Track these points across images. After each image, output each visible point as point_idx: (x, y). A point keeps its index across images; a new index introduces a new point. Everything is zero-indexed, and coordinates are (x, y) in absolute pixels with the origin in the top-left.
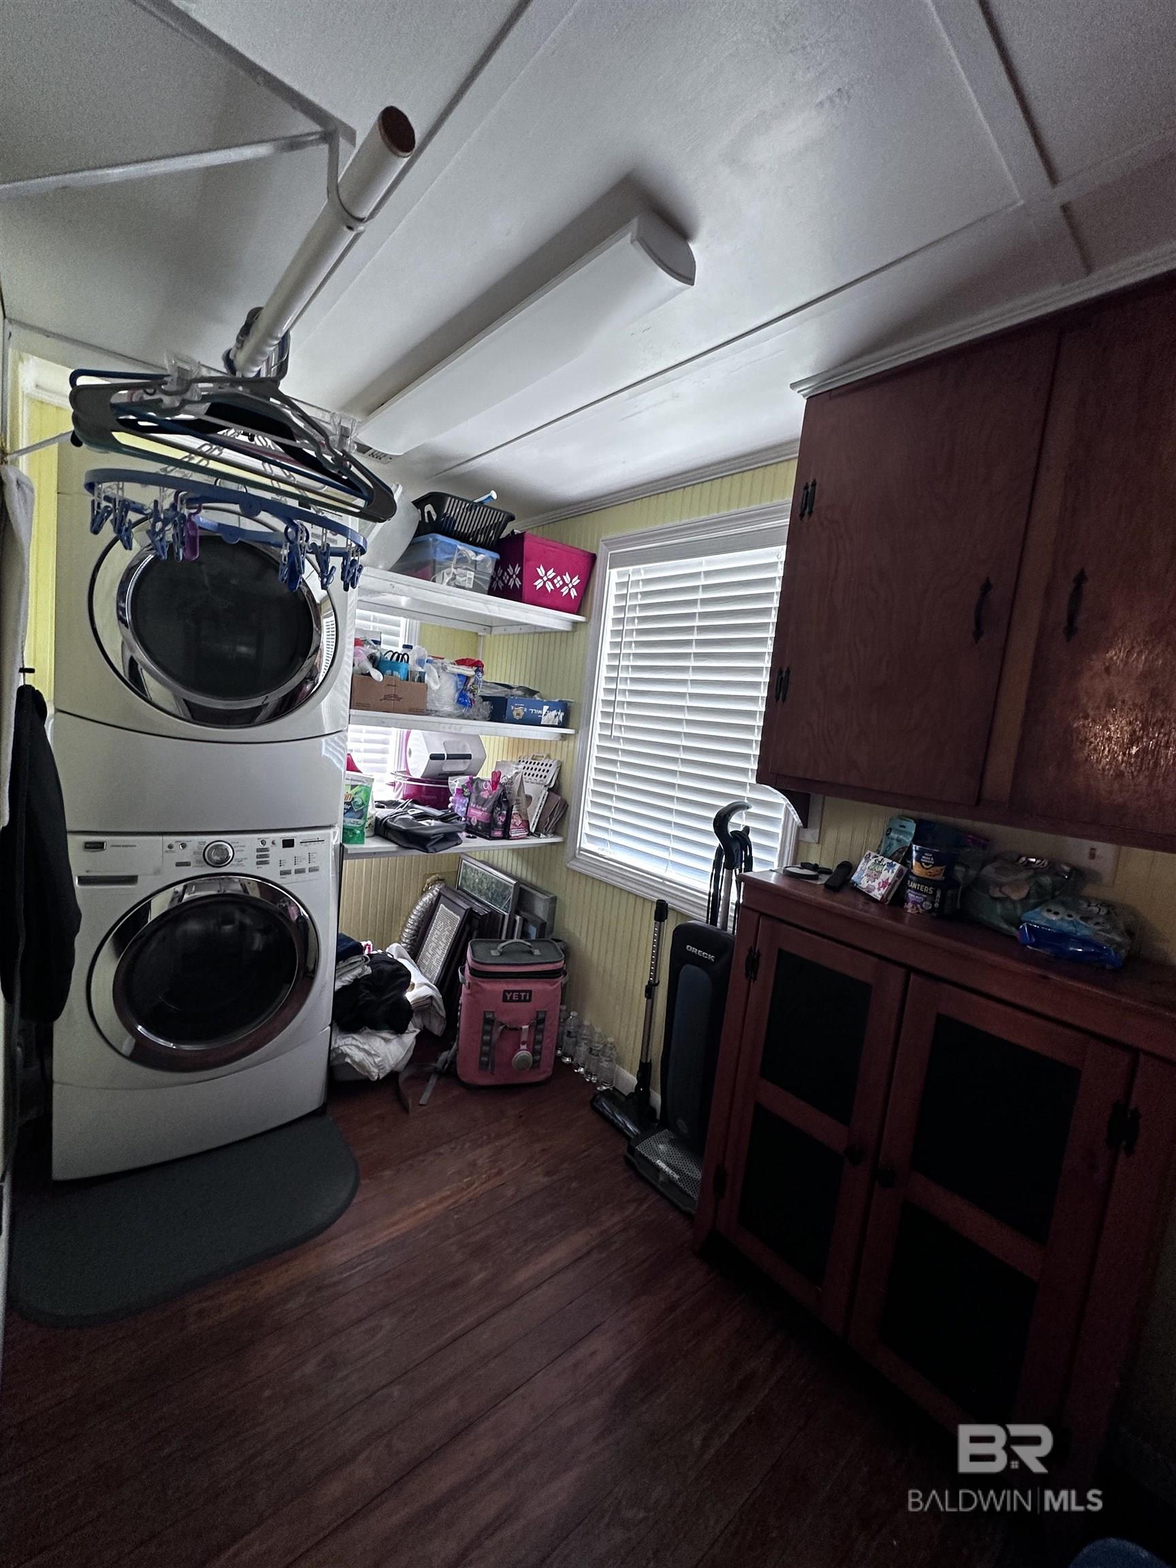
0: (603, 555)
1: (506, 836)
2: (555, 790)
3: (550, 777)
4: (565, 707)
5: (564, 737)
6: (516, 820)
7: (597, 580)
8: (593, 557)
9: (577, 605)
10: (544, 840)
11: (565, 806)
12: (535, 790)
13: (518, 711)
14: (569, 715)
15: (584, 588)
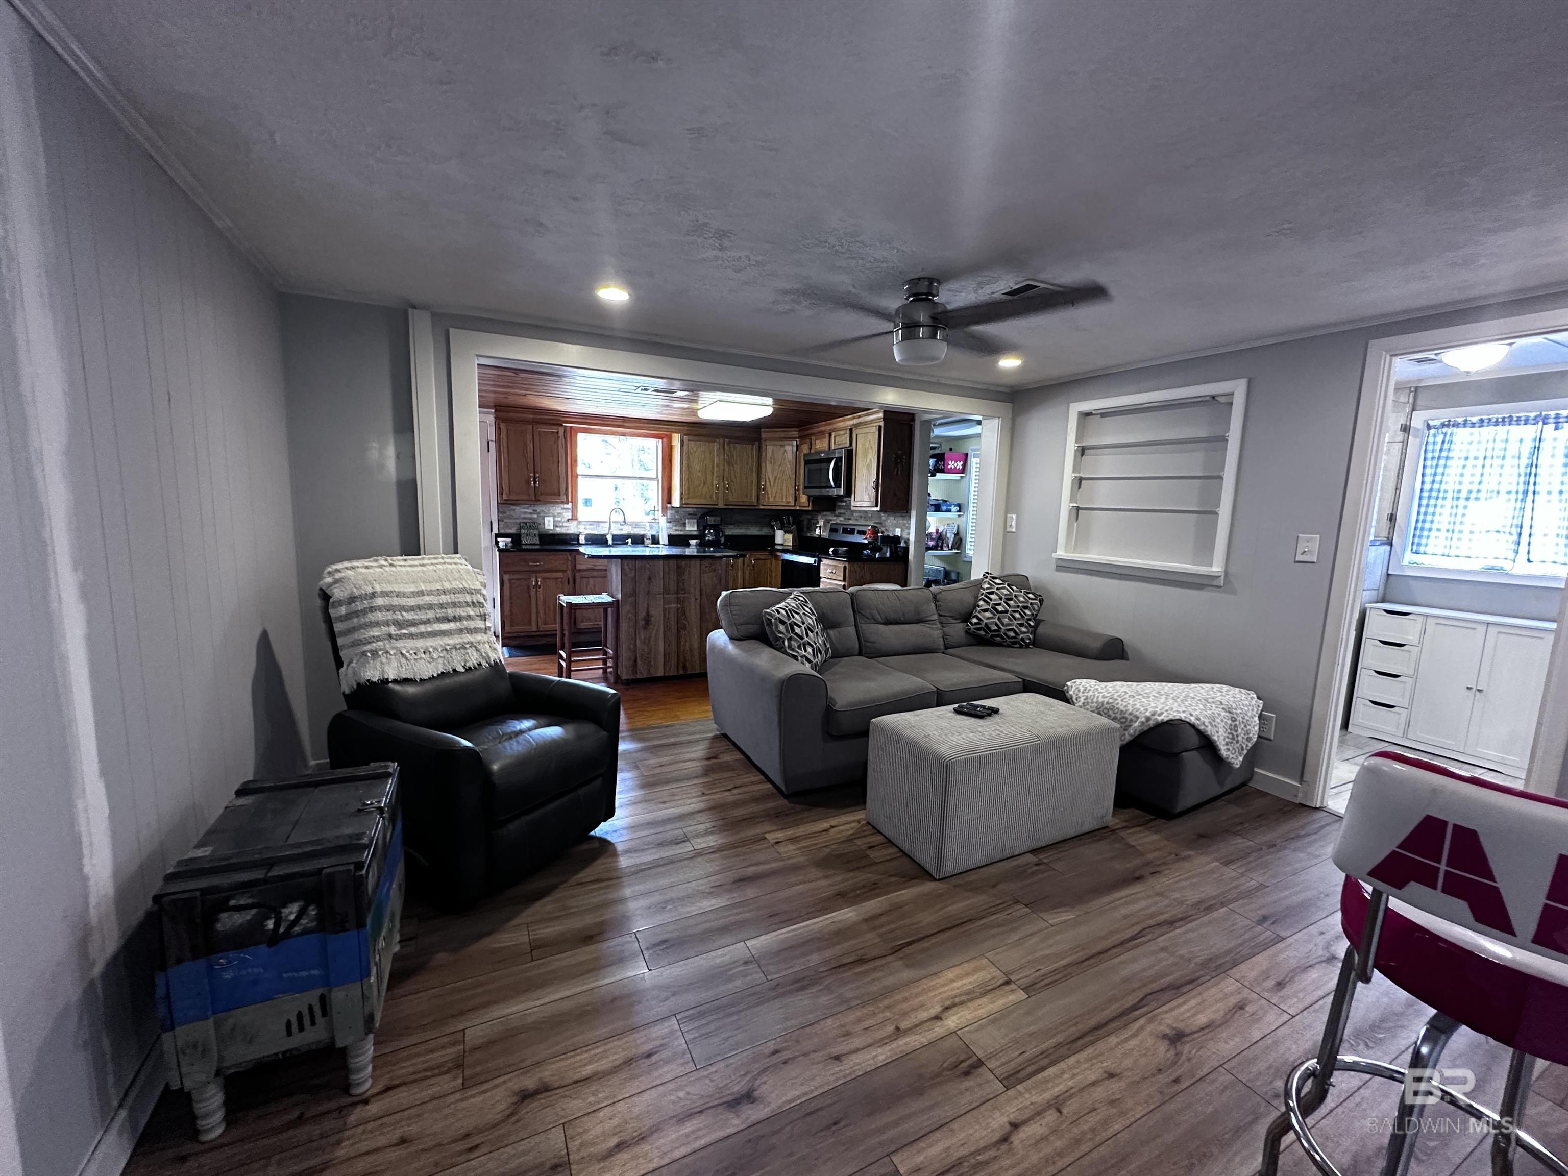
0: (971, 454)
1: (942, 549)
2: (957, 534)
3: (955, 530)
4: (959, 505)
5: (959, 516)
6: (945, 545)
7: (969, 462)
8: (967, 455)
9: (963, 471)
10: (954, 551)
11: (961, 540)
12: (951, 537)
13: (944, 508)
14: (960, 508)
15: (964, 466)
